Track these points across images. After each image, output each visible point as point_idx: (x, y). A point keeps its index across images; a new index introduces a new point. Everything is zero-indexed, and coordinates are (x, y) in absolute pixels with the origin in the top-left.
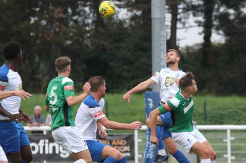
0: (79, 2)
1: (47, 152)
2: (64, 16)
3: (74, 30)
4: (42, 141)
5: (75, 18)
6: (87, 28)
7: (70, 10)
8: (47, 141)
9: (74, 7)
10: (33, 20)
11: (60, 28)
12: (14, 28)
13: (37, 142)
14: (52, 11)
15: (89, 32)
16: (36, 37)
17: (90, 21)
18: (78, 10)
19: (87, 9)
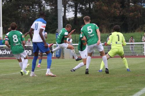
0: (34, 4)
2: (29, 9)
3: (33, 13)
5: (33, 9)
6: (37, 13)
7: (31, 7)
9: (33, 6)
11: (28, 13)
12: (13, 13)
14: (25, 7)
15: (37, 14)
16: (21, 16)
17: (38, 10)
18: (34, 7)
19: (37, 6)
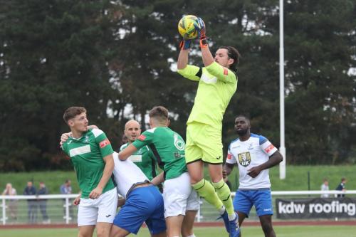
1: (337, 211)
2: (350, 104)
4: (334, 203)
7: (354, 100)
8: (338, 202)
10: (325, 108)
11: (347, 113)
12: (311, 114)
13: (330, 203)
14: (341, 100)
16: (328, 121)
